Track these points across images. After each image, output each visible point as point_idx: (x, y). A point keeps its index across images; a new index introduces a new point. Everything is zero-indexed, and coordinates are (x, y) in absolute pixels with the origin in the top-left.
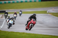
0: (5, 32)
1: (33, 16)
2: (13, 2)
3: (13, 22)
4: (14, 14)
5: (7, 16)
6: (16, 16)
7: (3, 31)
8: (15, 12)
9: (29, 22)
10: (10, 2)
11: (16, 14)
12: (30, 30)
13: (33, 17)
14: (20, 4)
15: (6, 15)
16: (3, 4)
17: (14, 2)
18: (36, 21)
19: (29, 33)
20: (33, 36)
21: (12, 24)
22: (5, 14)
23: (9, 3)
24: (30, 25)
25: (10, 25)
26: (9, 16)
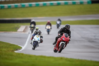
2: (44, 4)
4: (47, 24)
5: (34, 28)
6: (50, 27)
8: (49, 21)
10: (38, 4)
12: (60, 52)
14: (55, 7)
15: (32, 26)
18: (70, 37)
21: (39, 42)
24: (60, 44)
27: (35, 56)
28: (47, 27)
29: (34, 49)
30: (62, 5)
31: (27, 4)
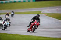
2: (6, 2)
6: (8, 17)
10: (3, 2)
11: (8, 15)
12: (33, 32)
17: (7, 2)
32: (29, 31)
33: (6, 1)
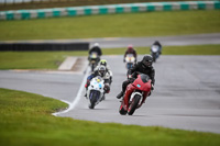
0: (87, 124)
1: (141, 63)
2: (118, 9)
3: (103, 86)
4: (127, 53)
5: (97, 60)
7: (79, 122)
8: (130, 46)
9: (130, 86)
10: (106, 10)
13: (144, 69)
14: (144, 16)
15: (94, 56)
16: (81, 16)
17: (121, 9)
18: (153, 83)
19: (178, 130)
20: (192, 139)
22: (90, 53)
23: (104, 12)
24: (132, 96)
25: (95, 97)
26: (103, 60)
27: (97, 124)
28: (127, 59)
29: (92, 107)
30: (158, 11)
31: (80, 9)
32: (123, 112)
33: (120, 6)
